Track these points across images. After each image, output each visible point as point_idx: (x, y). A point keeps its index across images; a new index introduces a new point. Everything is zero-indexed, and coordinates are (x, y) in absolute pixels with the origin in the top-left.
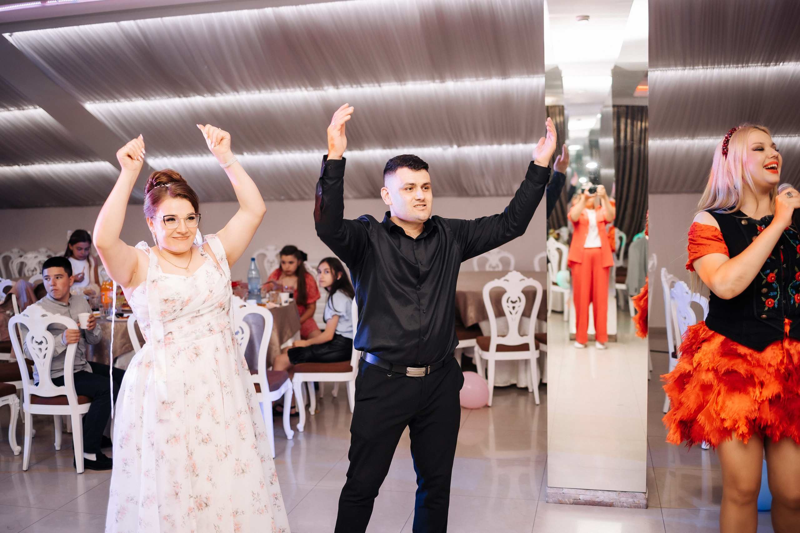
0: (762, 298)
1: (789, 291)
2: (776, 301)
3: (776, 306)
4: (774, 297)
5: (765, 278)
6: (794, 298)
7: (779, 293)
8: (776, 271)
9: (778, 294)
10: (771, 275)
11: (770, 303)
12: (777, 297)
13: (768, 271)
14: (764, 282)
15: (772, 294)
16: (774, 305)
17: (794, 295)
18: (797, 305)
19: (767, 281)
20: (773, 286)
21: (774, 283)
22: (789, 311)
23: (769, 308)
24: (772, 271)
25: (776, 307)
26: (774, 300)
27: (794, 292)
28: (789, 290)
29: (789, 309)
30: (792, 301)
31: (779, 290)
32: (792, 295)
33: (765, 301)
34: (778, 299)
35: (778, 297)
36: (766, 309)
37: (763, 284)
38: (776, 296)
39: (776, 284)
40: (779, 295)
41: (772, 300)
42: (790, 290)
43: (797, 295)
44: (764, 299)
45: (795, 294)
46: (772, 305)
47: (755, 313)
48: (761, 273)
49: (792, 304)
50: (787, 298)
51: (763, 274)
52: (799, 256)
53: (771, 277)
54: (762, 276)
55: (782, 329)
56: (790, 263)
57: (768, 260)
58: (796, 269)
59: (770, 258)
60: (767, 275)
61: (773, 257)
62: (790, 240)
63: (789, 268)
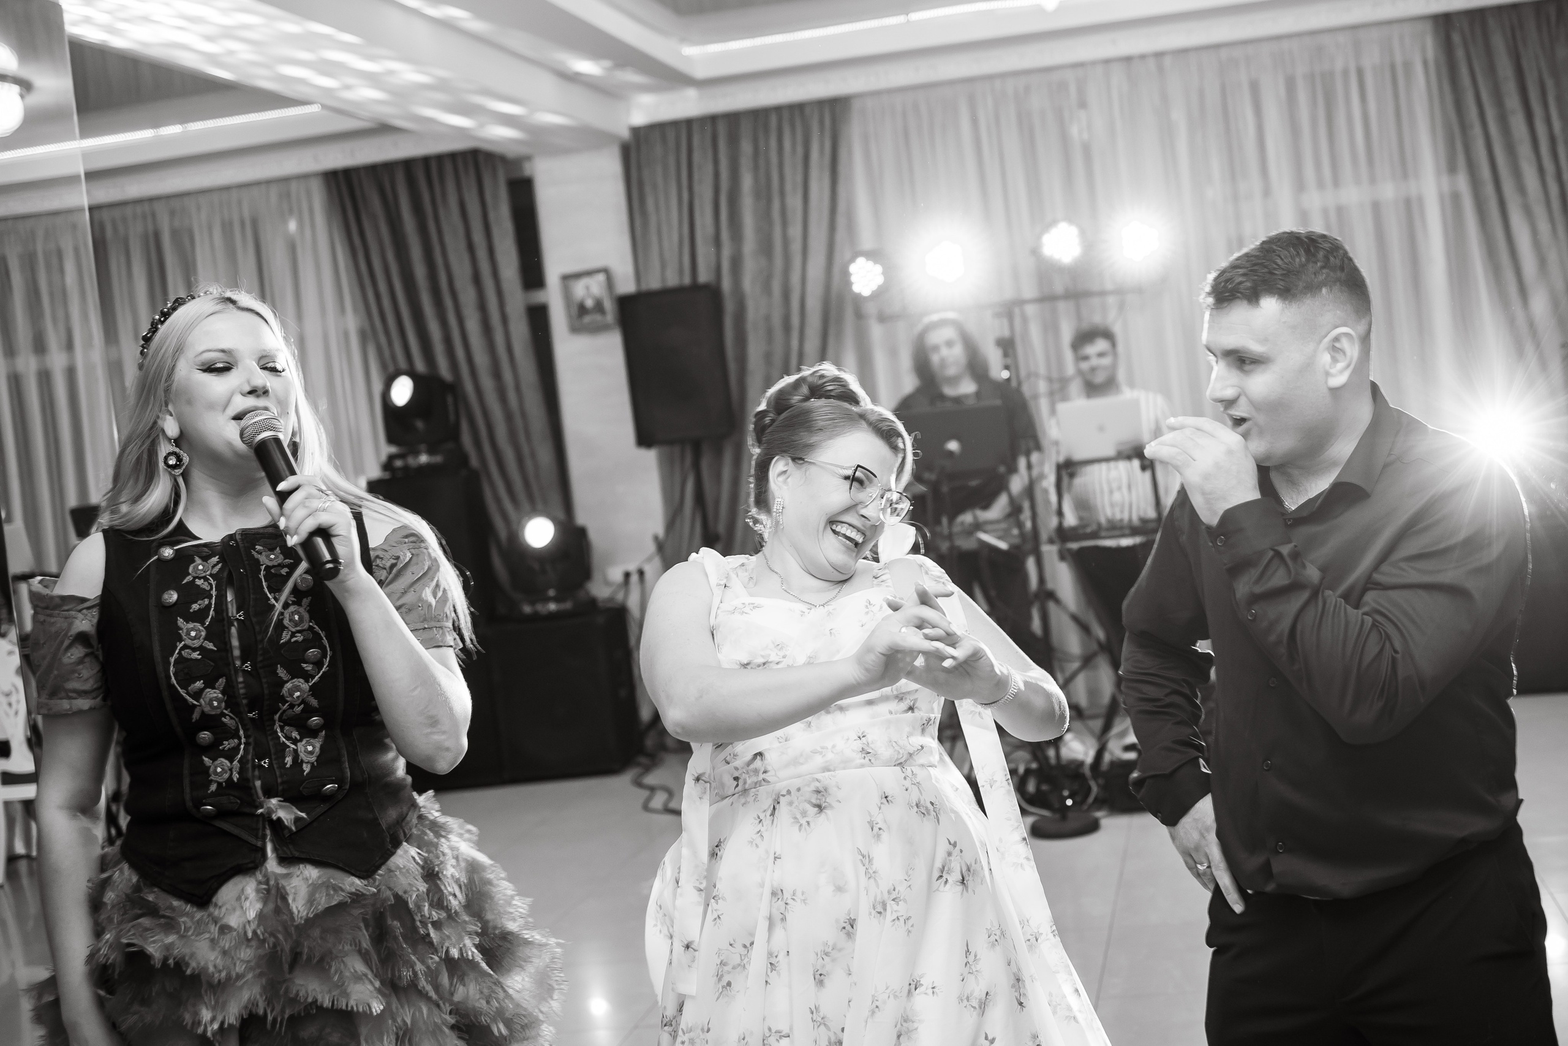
0: (202, 757)
1: (279, 734)
2: (235, 762)
3: (236, 777)
4: (230, 755)
5: (195, 703)
6: (296, 751)
7: (243, 740)
8: (222, 681)
9: (240, 744)
10: (209, 693)
11: (221, 769)
12: (239, 753)
13: (199, 684)
14: (196, 716)
15: (227, 745)
16: (231, 774)
17: (295, 742)
18: (307, 768)
19: (202, 712)
20: (225, 724)
21: (225, 715)
22: (282, 789)
23: (219, 784)
24: (210, 684)
25: (235, 780)
26: (231, 763)
27: (294, 734)
28: (278, 730)
29: (279, 780)
30: (289, 760)
31: (241, 732)
32: (288, 743)
33: (211, 767)
34: (239, 756)
35: (241, 752)
36: (213, 787)
37: (196, 720)
38: (236, 749)
39: (231, 718)
40: (242, 746)
41: (226, 764)
42: (282, 731)
43: (304, 741)
44: (206, 761)
45: (298, 737)
46: (226, 776)
47: (189, 804)
48: (182, 692)
49: (288, 766)
50: (273, 751)
51: (188, 693)
52: (288, 637)
53: (213, 697)
54: (186, 700)
55: (257, 837)
56: (260, 658)
57: (196, 655)
58: (281, 672)
59: (201, 649)
60: (197, 695)
61: (209, 646)
62: (269, 595)
63: (259, 672)
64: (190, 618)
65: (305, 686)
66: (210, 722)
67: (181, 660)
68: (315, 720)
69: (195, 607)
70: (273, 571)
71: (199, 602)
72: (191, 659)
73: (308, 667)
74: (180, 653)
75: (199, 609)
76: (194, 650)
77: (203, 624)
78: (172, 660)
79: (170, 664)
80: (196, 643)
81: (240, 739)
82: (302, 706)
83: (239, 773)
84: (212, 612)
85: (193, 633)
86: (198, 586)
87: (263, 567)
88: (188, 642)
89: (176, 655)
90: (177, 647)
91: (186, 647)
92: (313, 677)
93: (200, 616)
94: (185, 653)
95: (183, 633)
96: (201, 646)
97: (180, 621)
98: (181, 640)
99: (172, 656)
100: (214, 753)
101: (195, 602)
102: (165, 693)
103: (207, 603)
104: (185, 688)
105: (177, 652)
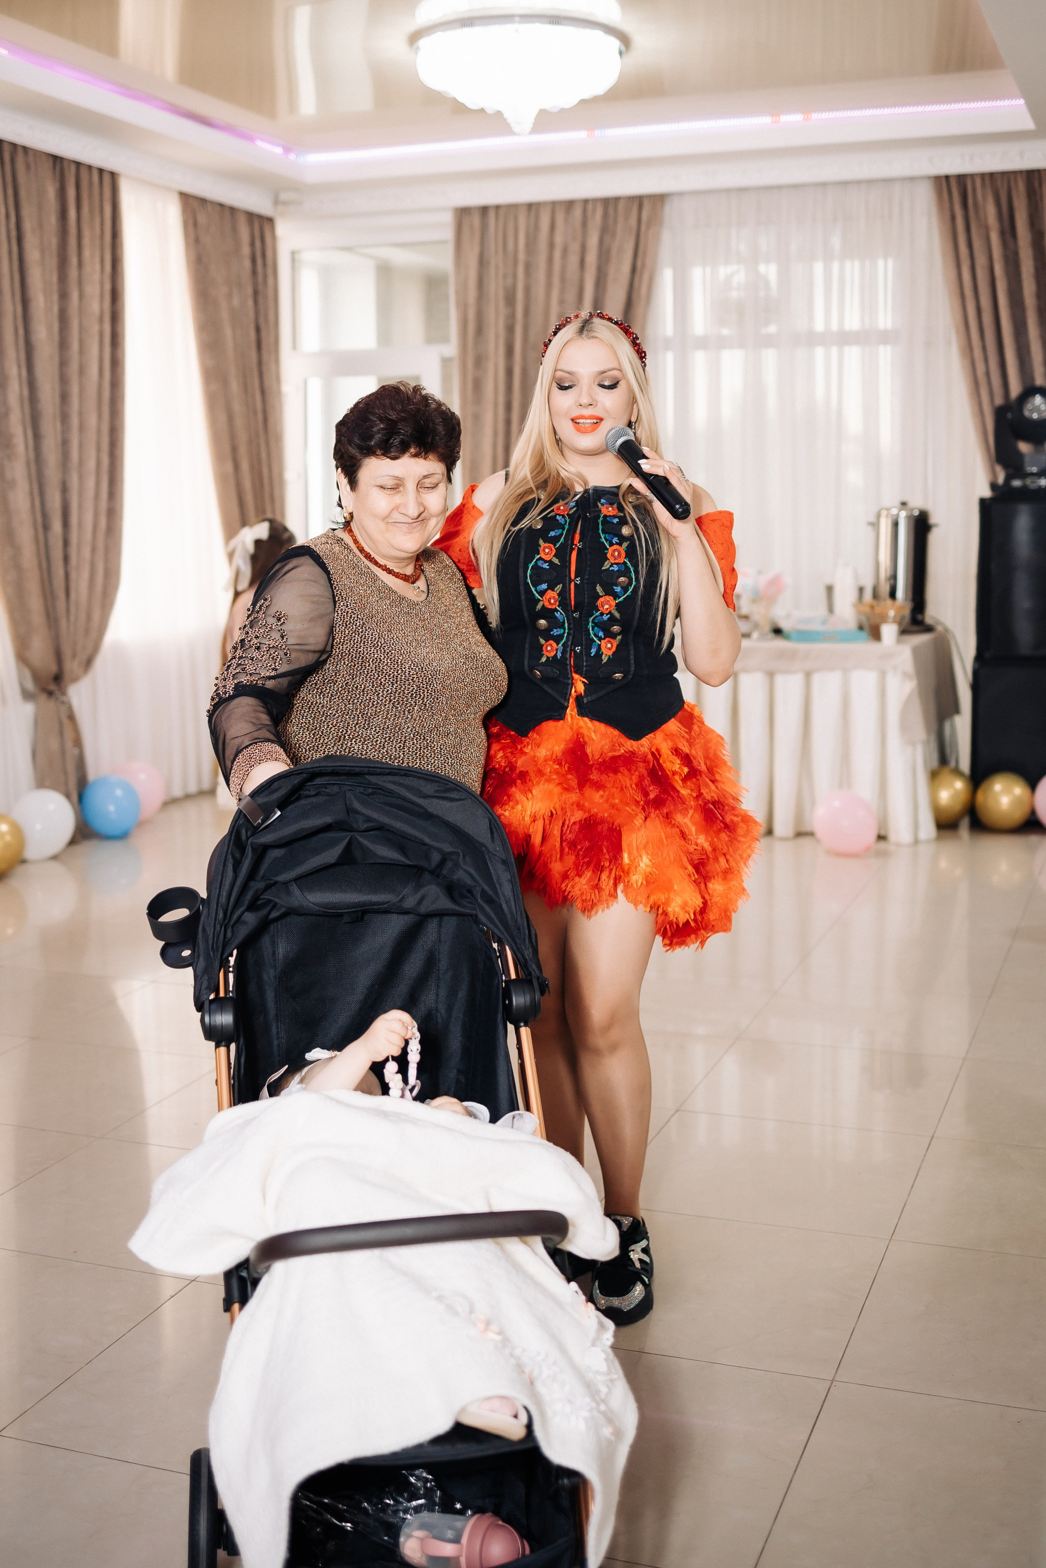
0: (539, 636)
1: (591, 632)
2: (560, 645)
3: (559, 655)
4: (557, 639)
5: (539, 598)
6: (599, 646)
7: (567, 631)
8: (560, 587)
9: (564, 633)
10: (550, 594)
11: (551, 649)
13: (544, 586)
14: (539, 607)
15: (556, 632)
16: (557, 653)
17: (600, 639)
18: (605, 659)
19: (543, 605)
20: (556, 618)
21: (558, 611)
22: (584, 669)
23: (548, 658)
24: (551, 587)
25: (559, 658)
26: (558, 645)
27: (601, 634)
28: (591, 629)
29: (585, 664)
30: (593, 651)
31: (566, 625)
32: (595, 639)
33: (544, 645)
34: (563, 641)
35: (565, 639)
36: (544, 659)
37: (538, 611)
38: (561, 636)
39: (561, 614)
40: (566, 635)
41: (554, 645)
42: (593, 630)
43: (607, 639)
44: (542, 641)
45: (603, 637)
46: (553, 654)
47: (526, 667)
48: (533, 589)
49: (592, 655)
50: (584, 643)
51: (536, 590)
52: (608, 566)
53: (551, 599)
54: (534, 595)
55: (565, 699)
56: (587, 577)
57: (546, 566)
58: (599, 589)
59: (550, 562)
60: (542, 593)
61: (556, 561)
62: (601, 535)
63: (586, 586)
64: (547, 540)
65: (613, 603)
66: (548, 613)
67: (536, 567)
68: (616, 628)
69: (552, 534)
70: (608, 519)
71: (556, 531)
72: (543, 568)
73: (618, 589)
74: (536, 562)
75: (555, 536)
76: (546, 562)
77: (555, 545)
78: (530, 566)
79: (529, 569)
80: (547, 558)
81: (564, 629)
82: (609, 616)
83: (561, 653)
84: (562, 539)
85: (547, 551)
86: (558, 520)
87: (602, 515)
88: (544, 556)
89: (533, 563)
90: (535, 558)
91: (541, 559)
92: (620, 597)
93: (554, 540)
94: (540, 563)
95: (541, 549)
96: (551, 560)
97: (541, 542)
98: (539, 553)
99: (531, 563)
100: (548, 636)
101: (553, 530)
102: (522, 588)
103: (560, 532)
104: (535, 586)
105: (535, 560)
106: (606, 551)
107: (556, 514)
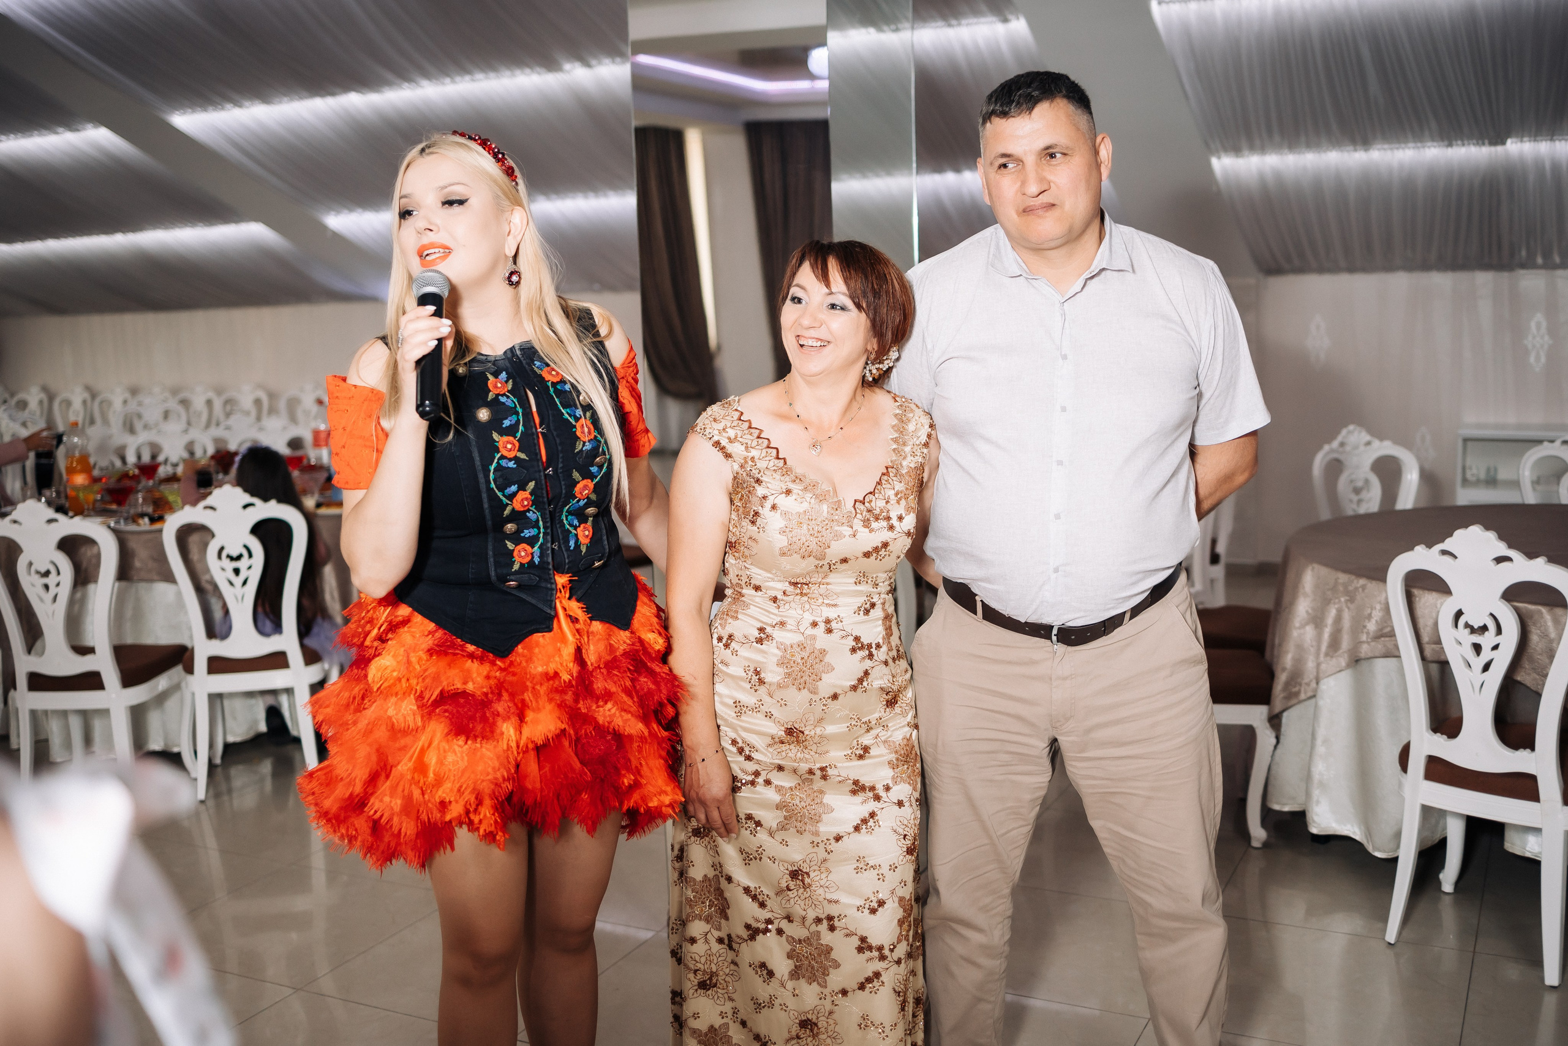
0: (507, 542)
1: (565, 522)
2: (536, 548)
3: (537, 560)
4: (531, 541)
5: (510, 503)
6: (576, 535)
7: (542, 530)
8: (532, 485)
9: (539, 533)
10: (522, 495)
11: (522, 554)
12: (539, 541)
13: (514, 488)
14: (507, 512)
15: (527, 533)
16: (533, 557)
17: (576, 528)
18: (584, 549)
19: (513, 509)
20: (528, 518)
21: (529, 510)
22: (567, 566)
23: (522, 565)
24: (522, 488)
25: (537, 563)
26: (533, 547)
27: (576, 522)
28: (564, 519)
29: (567, 561)
30: (572, 543)
31: (541, 523)
32: (570, 529)
33: (514, 550)
34: (539, 543)
35: (541, 540)
36: (516, 567)
37: (507, 516)
38: (536, 538)
39: (533, 513)
40: (541, 535)
41: (528, 548)
42: (567, 519)
43: (582, 526)
44: (510, 545)
45: (578, 525)
46: (528, 559)
47: (495, 579)
48: (499, 494)
49: (572, 548)
50: (561, 537)
51: (504, 495)
52: (581, 446)
53: (522, 500)
54: (502, 500)
55: (551, 608)
56: (560, 464)
57: (511, 464)
58: (576, 475)
59: (516, 459)
60: (511, 497)
61: (522, 456)
62: (563, 411)
63: (560, 475)
64: (503, 432)
65: (591, 485)
66: (518, 517)
67: (499, 468)
68: (591, 510)
69: (507, 423)
70: (559, 387)
71: (509, 418)
72: (508, 467)
73: (594, 469)
74: (498, 462)
75: (511, 425)
76: (510, 460)
77: (515, 437)
78: (492, 468)
79: (490, 471)
80: (512, 455)
81: (539, 529)
82: (586, 500)
83: (539, 557)
84: (521, 428)
85: (507, 446)
86: (504, 403)
87: (549, 384)
88: (505, 453)
89: (494, 465)
90: (495, 457)
91: (503, 457)
92: (596, 477)
93: (511, 431)
94: (503, 463)
95: (500, 445)
96: (516, 456)
97: (495, 436)
98: (498, 452)
99: (492, 464)
100: (517, 539)
101: (506, 419)
102: (484, 496)
103: (516, 419)
104: (502, 490)
105: (496, 461)
106: (574, 430)
107: (498, 395)
